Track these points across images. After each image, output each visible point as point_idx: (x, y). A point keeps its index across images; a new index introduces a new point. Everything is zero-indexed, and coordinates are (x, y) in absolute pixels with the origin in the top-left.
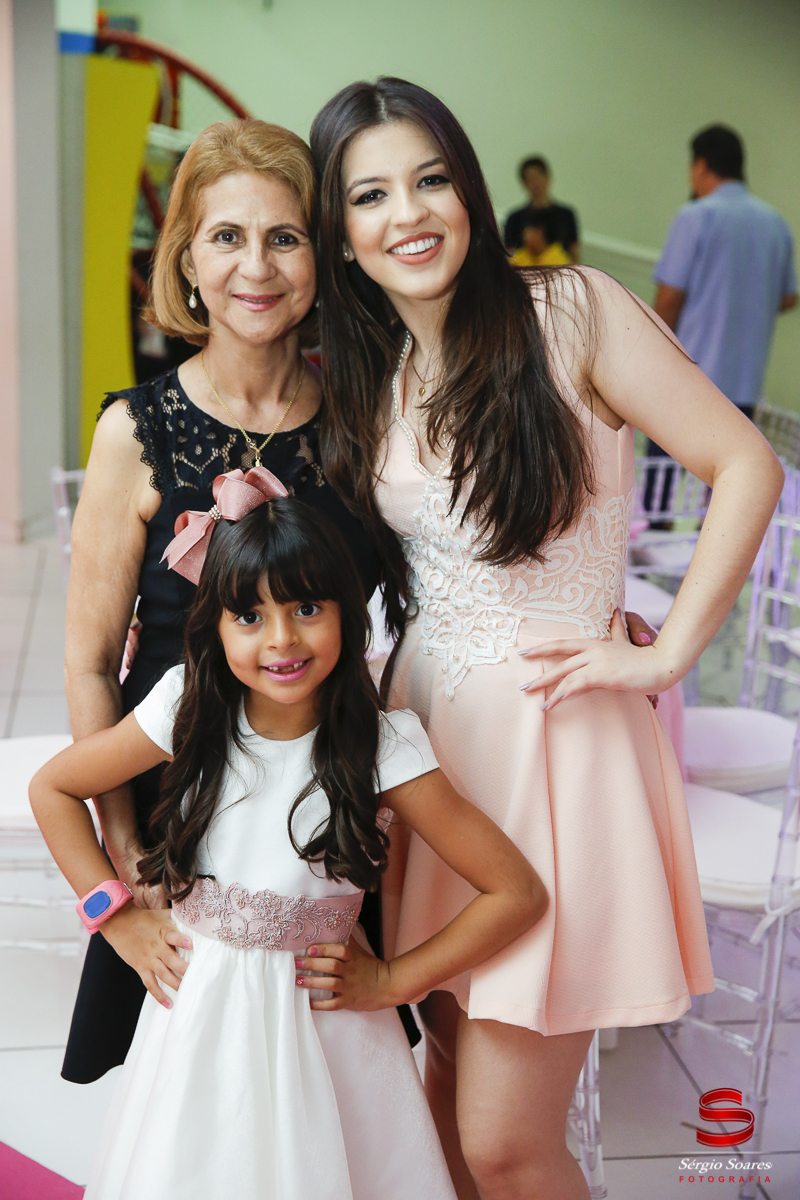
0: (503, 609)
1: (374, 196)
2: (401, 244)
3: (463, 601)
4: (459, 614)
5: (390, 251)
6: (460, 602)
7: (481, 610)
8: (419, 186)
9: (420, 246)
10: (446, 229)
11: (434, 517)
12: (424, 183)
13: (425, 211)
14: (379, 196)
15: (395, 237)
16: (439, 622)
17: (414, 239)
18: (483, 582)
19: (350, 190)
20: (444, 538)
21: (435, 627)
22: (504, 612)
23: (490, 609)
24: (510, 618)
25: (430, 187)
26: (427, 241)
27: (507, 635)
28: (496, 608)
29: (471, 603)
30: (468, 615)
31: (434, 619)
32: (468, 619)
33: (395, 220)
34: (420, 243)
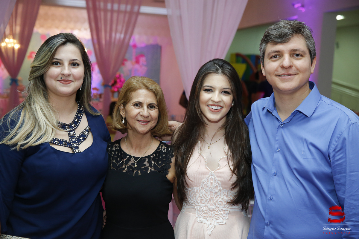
0: (224, 209)
1: (209, 90)
2: (212, 105)
3: (212, 207)
4: (210, 211)
5: (208, 105)
6: (211, 207)
7: (218, 209)
8: (222, 93)
9: (216, 108)
10: (225, 106)
11: (209, 182)
12: (223, 92)
13: (221, 100)
14: (211, 91)
15: (210, 103)
16: (203, 213)
17: (215, 106)
18: (219, 201)
19: (204, 87)
20: (210, 188)
21: (202, 214)
22: (225, 210)
23: (221, 209)
24: (226, 211)
25: (225, 94)
26: (218, 107)
27: (225, 216)
28: (223, 209)
29: (215, 207)
30: (213, 211)
31: (201, 212)
32: (213, 212)
33: (212, 99)
34: (216, 107)
